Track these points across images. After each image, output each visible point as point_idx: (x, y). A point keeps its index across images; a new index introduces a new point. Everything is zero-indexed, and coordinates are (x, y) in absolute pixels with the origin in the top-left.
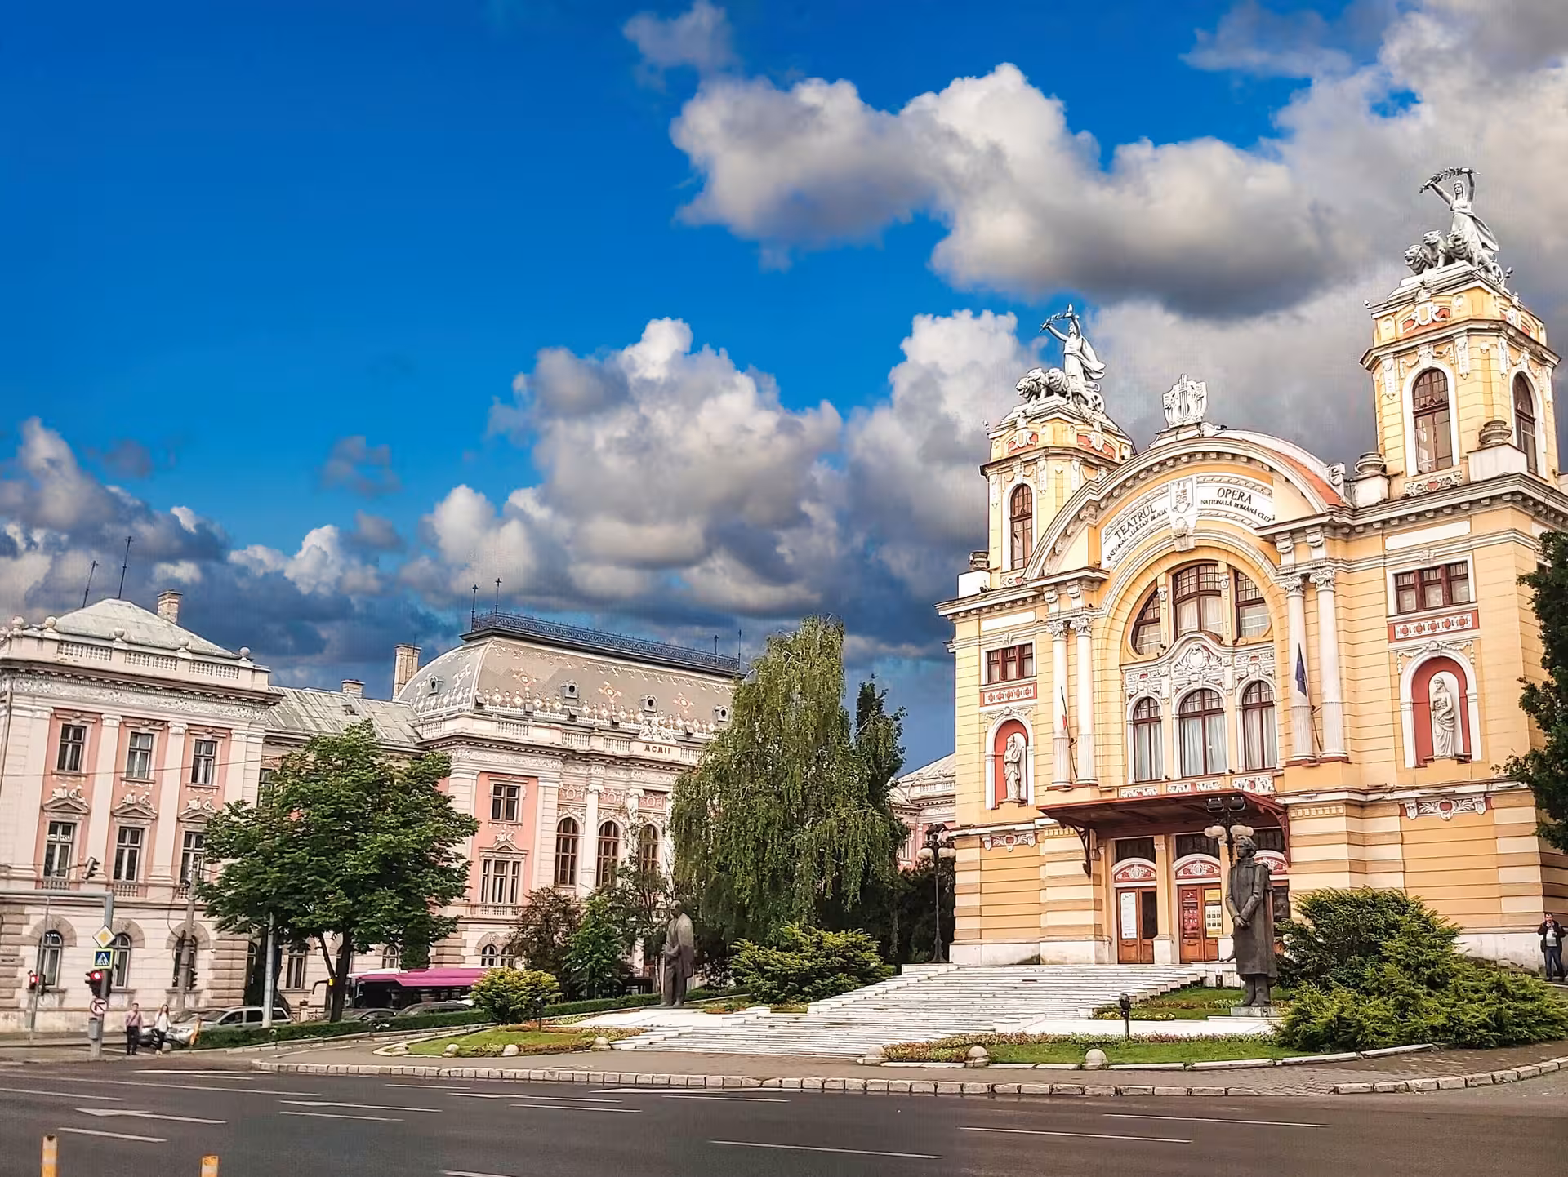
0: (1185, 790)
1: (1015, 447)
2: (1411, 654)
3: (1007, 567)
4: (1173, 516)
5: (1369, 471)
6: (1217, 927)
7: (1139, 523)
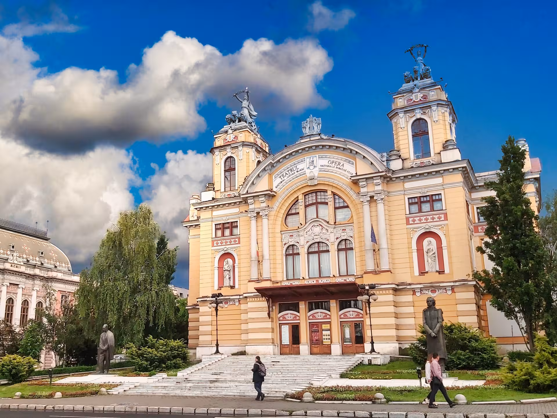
0: (313, 283)
1: (227, 141)
2: (417, 230)
3: (223, 190)
4: (308, 171)
5: (394, 157)
6: (328, 340)
7: (291, 173)
